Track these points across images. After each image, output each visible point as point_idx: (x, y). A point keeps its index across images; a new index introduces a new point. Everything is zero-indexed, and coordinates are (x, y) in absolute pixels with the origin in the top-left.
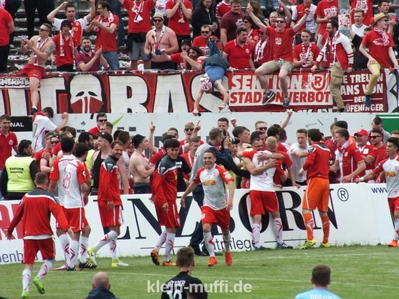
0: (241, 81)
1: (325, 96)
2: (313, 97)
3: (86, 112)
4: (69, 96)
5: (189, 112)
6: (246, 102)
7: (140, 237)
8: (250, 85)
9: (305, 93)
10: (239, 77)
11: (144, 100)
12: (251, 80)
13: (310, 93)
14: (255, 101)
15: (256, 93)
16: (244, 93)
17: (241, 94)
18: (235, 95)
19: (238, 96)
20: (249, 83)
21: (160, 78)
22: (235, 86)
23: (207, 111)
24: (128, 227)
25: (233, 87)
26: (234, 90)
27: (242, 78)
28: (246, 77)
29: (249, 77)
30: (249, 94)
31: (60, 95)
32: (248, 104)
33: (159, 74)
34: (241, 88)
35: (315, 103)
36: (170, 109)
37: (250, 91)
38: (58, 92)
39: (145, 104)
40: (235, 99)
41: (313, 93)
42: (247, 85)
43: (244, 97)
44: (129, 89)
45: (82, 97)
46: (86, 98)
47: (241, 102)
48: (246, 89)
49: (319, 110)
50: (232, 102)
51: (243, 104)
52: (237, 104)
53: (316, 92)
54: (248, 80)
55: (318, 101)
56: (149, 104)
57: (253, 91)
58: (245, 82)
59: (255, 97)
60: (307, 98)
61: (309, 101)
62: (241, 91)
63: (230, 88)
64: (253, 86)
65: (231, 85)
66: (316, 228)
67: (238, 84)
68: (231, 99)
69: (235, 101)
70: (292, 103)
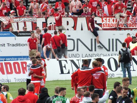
0: (106, 20)
1: (135, 25)
2: (131, 25)
3: (53, 30)
4: (47, 24)
5: (88, 30)
6: (108, 27)
8: (109, 21)
9: (128, 24)
10: (105, 18)
11: (73, 26)
12: (109, 19)
13: (130, 24)
14: (111, 27)
15: (111, 24)
16: (107, 24)
17: (106, 24)
18: (104, 25)
19: (105, 25)
20: (109, 20)
21: (78, 18)
22: (104, 21)
25: (103, 22)
26: (104, 23)
27: (106, 19)
28: (108, 18)
29: (109, 18)
30: (109, 24)
32: (108, 28)
33: (78, 17)
34: (106, 22)
35: (131, 27)
36: (82, 29)
37: (109, 23)
38: (43, 23)
39: (73, 27)
41: (131, 24)
42: (108, 21)
43: (107, 25)
44: (68, 22)
45: (51, 25)
46: (53, 25)
47: (106, 27)
48: (108, 23)
49: (133, 30)
50: (103, 27)
51: (107, 28)
52: (105, 28)
53: (132, 23)
54: (108, 19)
55: (132, 26)
56: (75, 27)
58: (108, 20)
59: (111, 25)
60: (129, 26)
61: (129, 27)
62: (106, 23)
63: (102, 22)
64: (110, 21)
65: (103, 21)
66: (134, 70)
67: (105, 21)
68: (103, 26)
69: (104, 27)
70: (123, 27)
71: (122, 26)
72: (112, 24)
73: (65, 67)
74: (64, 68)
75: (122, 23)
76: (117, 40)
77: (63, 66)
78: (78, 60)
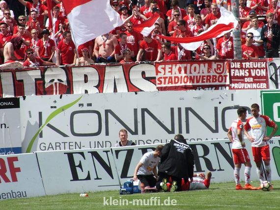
0: (164, 69)
1: (224, 78)
2: (215, 79)
3: (56, 93)
4: (44, 83)
5: (128, 91)
6: (168, 83)
7: (98, 178)
8: (171, 72)
9: (210, 76)
10: (163, 66)
11: (96, 84)
12: (171, 68)
13: (213, 76)
14: (175, 83)
15: (175, 77)
16: (167, 77)
17: (165, 78)
18: (160, 79)
19: (163, 80)
20: (170, 70)
21: (107, 68)
22: (160, 72)
23: (141, 91)
24: (89, 171)
26: (160, 75)
27: (165, 67)
28: (167, 67)
29: (170, 66)
30: (171, 78)
31: (37, 82)
32: (170, 85)
33: (107, 65)
34: (165, 74)
35: (217, 83)
36: (115, 90)
37: (170, 76)
38: (36, 80)
40: (161, 82)
41: (216, 76)
42: (169, 72)
43: (167, 80)
44: (86, 76)
45: (53, 83)
46: (56, 83)
47: (165, 83)
48: (168, 75)
49: (220, 88)
50: (158, 84)
51: (167, 85)
52: (163, 85)
53: (218, 75)
54: (169, 68)
55: (219, 82)
57: (173, 76)
58: (168, 70)
59: (175, 80)
60: (211, 80)
61: (213, 82)
62: (164, 76)
63: (157, 74)
64: (173, 72)
65: (157, 72)
66: (220, 170)
67: (162, 71)
68: (158, 82)
69: (161, 83)
70: (200, 84)
71: (198, 82)
72: (178, 77)
73: (80, 166)
74: (78, 169)
75: (198, 75)
76: (188, 109)
77: (77, 164)
78: (107, 152)
